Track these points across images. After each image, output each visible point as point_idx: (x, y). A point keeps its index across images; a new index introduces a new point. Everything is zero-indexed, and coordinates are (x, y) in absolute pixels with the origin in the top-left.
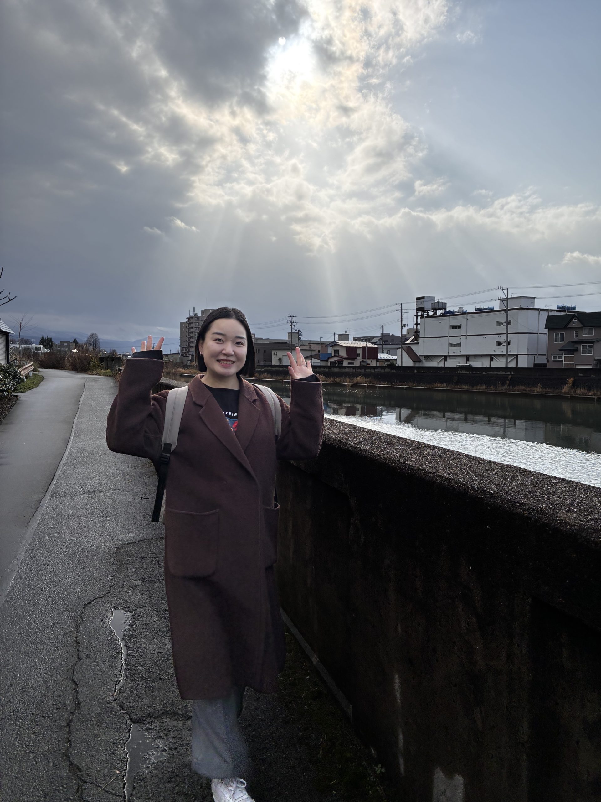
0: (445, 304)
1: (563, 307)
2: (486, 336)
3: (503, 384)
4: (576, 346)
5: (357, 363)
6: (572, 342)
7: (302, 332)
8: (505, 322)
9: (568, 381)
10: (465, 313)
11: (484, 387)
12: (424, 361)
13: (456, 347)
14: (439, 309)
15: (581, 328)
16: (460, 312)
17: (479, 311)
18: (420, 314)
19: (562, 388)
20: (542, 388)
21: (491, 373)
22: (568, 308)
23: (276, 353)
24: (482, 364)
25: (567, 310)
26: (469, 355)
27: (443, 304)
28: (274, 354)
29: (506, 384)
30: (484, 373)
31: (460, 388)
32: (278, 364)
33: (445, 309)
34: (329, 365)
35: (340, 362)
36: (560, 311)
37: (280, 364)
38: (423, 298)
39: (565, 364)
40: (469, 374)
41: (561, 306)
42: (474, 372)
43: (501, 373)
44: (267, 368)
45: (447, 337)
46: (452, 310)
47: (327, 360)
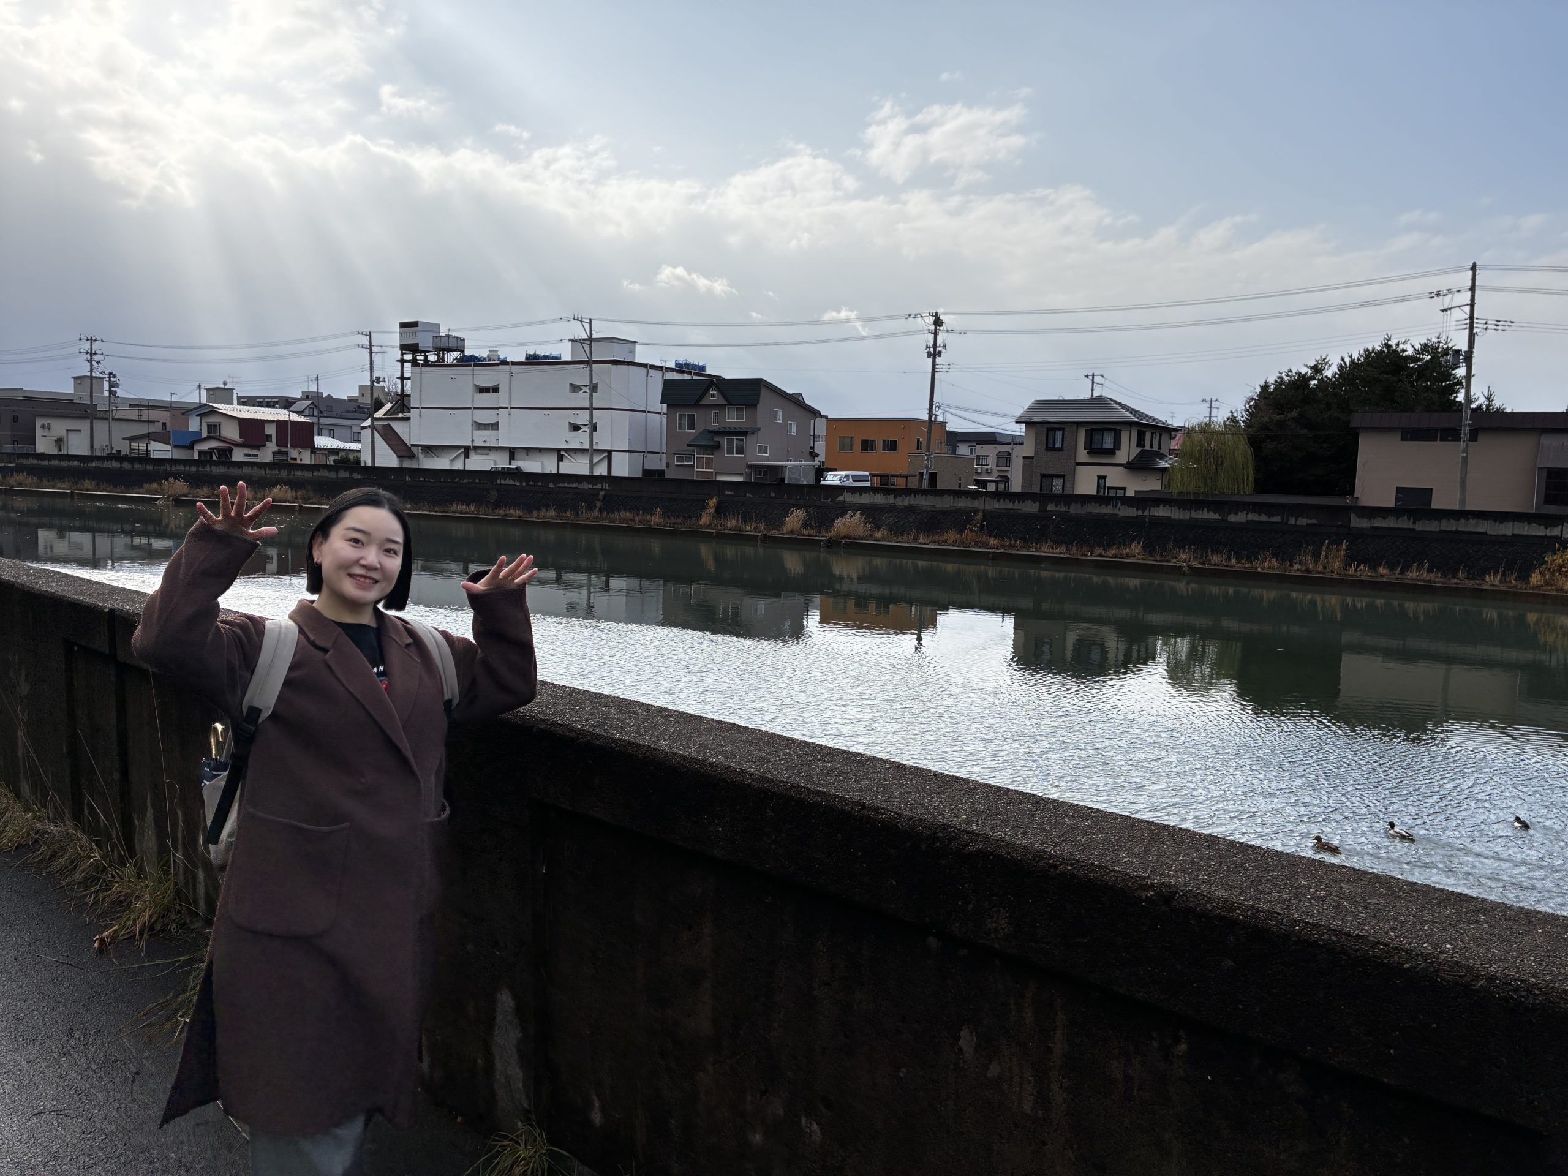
0: (463, 340)
1: (687, 365)
2: (548, 412)
3: (591, 507)
4: (716, 439)
5: (266, 455)
6: (710, 432)
7: (118, 377)
8: (586, 386)
9: (708, 504)
10: (504, 362)
11: (553, 513)
12: (421, 456)
13: (489, 429)
14: (450, 350)
15: (723, 406)
16: (494, 360)
17: (533, 360)
18: (409, 357)
19: (699, 517)
20: (663, 516)
21: (566, 485)
22: (694, 367)
23: (49, 424)
24: (543, 467)
25: (693, 371)
26: (514, 448)
27: (459, 340)
28: (43, 426)
29: (595, 507)
30: (551, 485)
31: (505, 515)
32: (54, 451)
33: (462, 351)
34: (196, 457)
35: (225, 453)
36: (682, 372)
37: (60, 450)
38: (415, 324)
39: (698, 471)
40: (521, 485)
41: (681, 362)
42: (532, 483)
43: (585, 486)
44: (25, 462)
45: (470, 408)
46: (477, 355)
47: (191, 447)
